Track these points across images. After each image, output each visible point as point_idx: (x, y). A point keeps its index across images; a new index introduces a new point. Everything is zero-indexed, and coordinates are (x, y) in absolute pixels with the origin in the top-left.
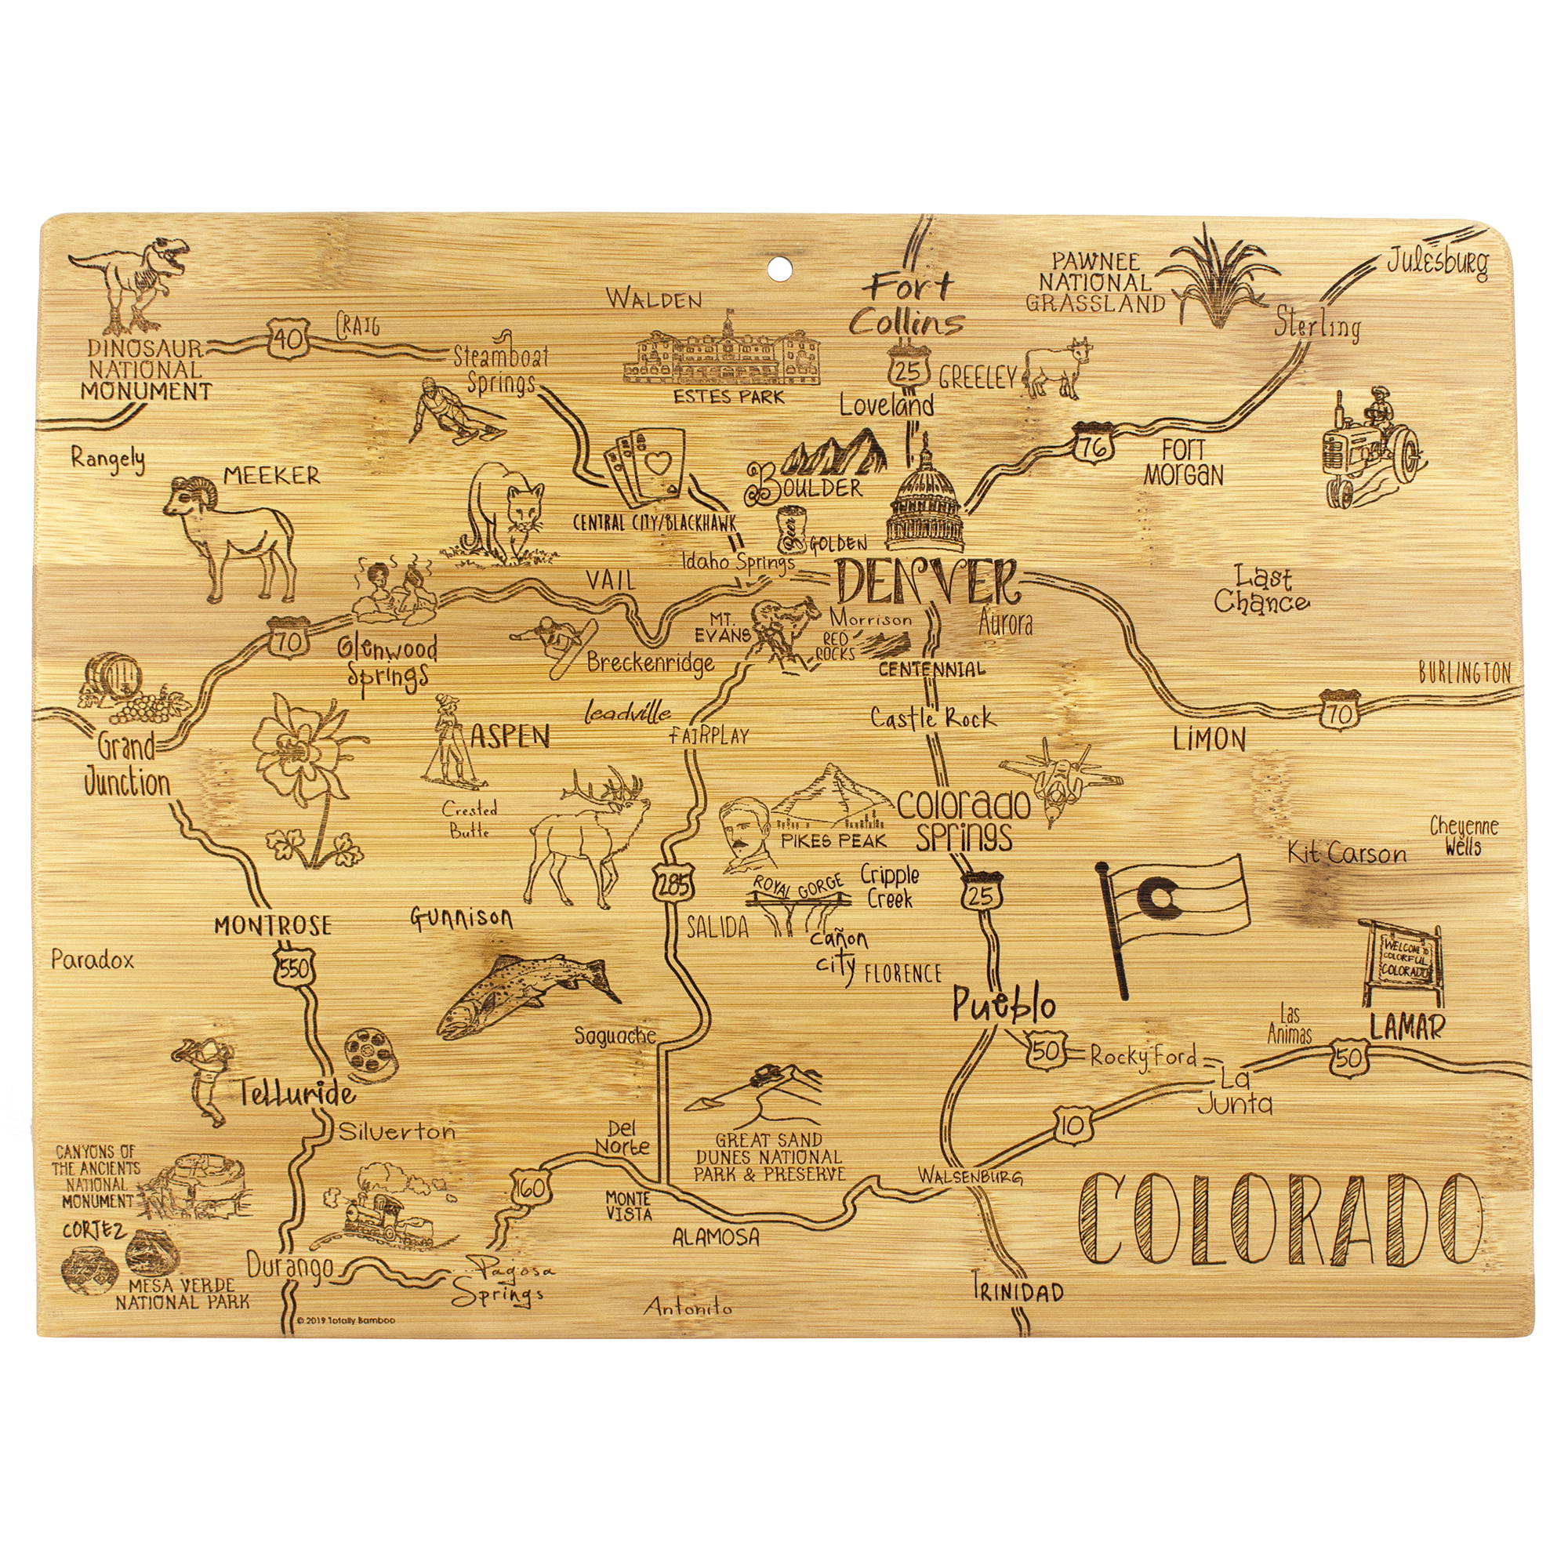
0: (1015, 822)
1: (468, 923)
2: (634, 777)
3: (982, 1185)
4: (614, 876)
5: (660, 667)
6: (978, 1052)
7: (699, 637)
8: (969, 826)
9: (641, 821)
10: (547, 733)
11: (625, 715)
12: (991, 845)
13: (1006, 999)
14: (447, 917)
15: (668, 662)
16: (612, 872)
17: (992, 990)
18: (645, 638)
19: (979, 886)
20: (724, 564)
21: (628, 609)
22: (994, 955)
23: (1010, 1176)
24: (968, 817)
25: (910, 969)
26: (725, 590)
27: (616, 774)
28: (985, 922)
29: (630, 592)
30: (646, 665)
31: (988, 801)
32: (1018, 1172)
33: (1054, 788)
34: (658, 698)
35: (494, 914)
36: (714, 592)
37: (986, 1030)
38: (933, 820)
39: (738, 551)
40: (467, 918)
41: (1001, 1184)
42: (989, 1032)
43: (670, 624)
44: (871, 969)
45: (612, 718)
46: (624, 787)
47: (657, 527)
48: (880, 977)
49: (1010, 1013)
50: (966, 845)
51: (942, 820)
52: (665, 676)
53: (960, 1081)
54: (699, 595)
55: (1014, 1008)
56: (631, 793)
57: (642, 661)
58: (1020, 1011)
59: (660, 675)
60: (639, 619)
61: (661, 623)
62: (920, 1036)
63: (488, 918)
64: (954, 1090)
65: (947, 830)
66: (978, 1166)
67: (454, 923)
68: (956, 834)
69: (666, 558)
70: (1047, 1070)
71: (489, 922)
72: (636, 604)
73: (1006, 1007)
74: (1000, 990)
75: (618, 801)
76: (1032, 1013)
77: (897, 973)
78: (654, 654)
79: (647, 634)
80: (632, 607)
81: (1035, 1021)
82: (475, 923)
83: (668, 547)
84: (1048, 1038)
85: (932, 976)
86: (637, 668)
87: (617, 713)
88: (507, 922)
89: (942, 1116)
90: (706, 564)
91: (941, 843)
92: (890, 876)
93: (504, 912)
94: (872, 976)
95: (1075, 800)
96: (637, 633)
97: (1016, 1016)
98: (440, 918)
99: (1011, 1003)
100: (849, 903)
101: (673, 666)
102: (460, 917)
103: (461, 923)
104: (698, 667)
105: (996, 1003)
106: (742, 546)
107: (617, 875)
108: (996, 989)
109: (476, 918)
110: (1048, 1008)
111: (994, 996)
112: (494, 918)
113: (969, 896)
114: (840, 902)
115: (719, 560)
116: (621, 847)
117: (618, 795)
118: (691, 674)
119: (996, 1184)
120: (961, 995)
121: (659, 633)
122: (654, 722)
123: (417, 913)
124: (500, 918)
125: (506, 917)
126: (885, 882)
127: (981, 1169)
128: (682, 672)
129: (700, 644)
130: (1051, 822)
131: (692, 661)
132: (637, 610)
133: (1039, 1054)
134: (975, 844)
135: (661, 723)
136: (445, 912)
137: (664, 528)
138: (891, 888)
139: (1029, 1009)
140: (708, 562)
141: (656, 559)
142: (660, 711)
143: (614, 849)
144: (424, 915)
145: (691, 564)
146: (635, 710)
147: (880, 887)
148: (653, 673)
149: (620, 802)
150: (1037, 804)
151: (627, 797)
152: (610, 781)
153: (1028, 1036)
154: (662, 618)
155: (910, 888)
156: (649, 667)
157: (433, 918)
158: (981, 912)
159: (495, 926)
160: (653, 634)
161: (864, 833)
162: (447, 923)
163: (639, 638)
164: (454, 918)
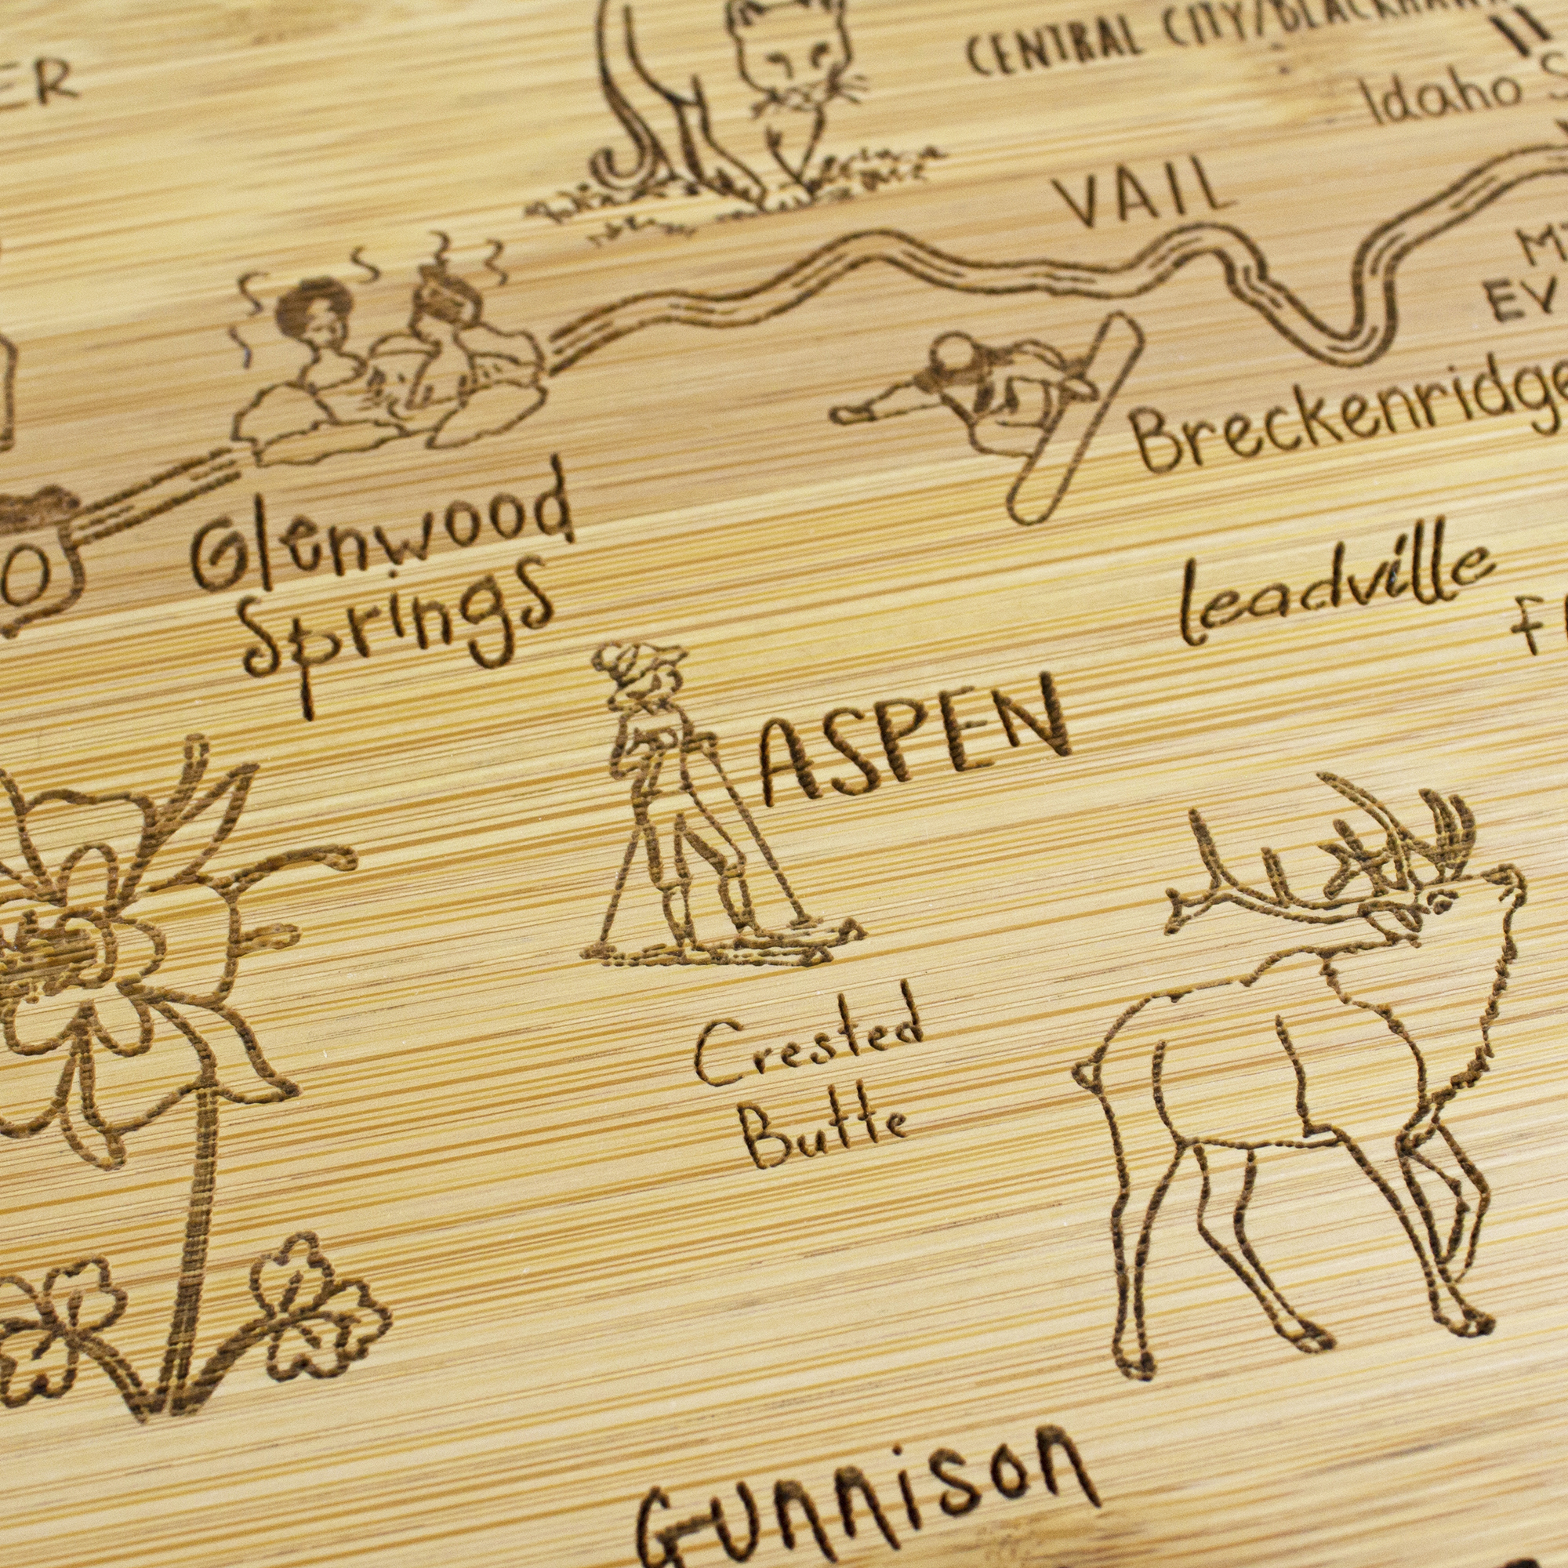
1: (898, 1519)
2: (1426, 795)
4: (1468, 1188)
5: (1401, 417)
7: (1505, 307)
9: (1510, 952)
10: (1051, 706)
11: (1325, 593)
14: (796, 1514)
15: (1424, 398)
16: (1456, 1172)
18: (1320, 342)
20: (1506, 92)
21: (1230, 268)
26: (1538, 161)
27: (1360, 798)
29: (1221, 217)
30: (1349, 423)
34: (1428, 515)
35: (1002, 1455)
36: (1505, 172)
39: (1538, 48)
40: (889, 1496)
43: (1389, 289)
45: (1283, 608)
46: (1400, 841)
47: (1249, 28)
52: (1426, 440)
54: (1455, 188)
56: (1439, 857)
57: (1331, 411)
59: (1407, 442)
60: (1278, 287)
61: (1358, 291)
63: (980, 1477)
67: (834, 1531)
69: (1304, 106)
71: (991, 1497)
72: (1253, 250)
75: (1395, 896)
78: (1368, 382)
79: (1321, 327)
80: (1242, 258)
82: (930, 1511)
83: (1304, 74)
86: (1320, 433)
87: (1296, 589)
88: (1067, 1480)
90: (1445, 102)
93: (1046, 1440)
96: (1284, 331)
98: (769, 1520)
101: (1445, 407)
102: (858, 1501)
103: (865, 1523)
104: (1532, 392)
106: (1544, 35)
107: (1479, 1182)
109: (928, 1488)
112: (1009, 1474)
115: (1486, 84)
116: (1461, 1065)
117: (1389, 871)
118: (1522, 418)
121: (1360, 318)
122: (1439, 594)
123: (659, 1520)
124: (1033, 1467)
125: (1059, 1458)
128: (1481, 421)
129: (1511, 326)
131: (1507, 377)
132: (1262, 266)
135: (1466, 595)
136: (783, 1495)
137: (1273, 27)
140: (1452, 93)
141: (1278, 113)
142: (1450, 555)
143: (1438, 1081)
144: (693, 1525)
145: (1396, 108)
146: (1360, 568)
148: (1384, 436)
149: (1406, 898)
151: (1426, 872)
152: (1343, 829)
154: (1357, 275)
156: (1364, 425)
157: (739, 1529)
159: (1016, 1509)
160: (1342, 322)
162: (804, 1536)
163: (1297, 342)
164: (828, 1508)
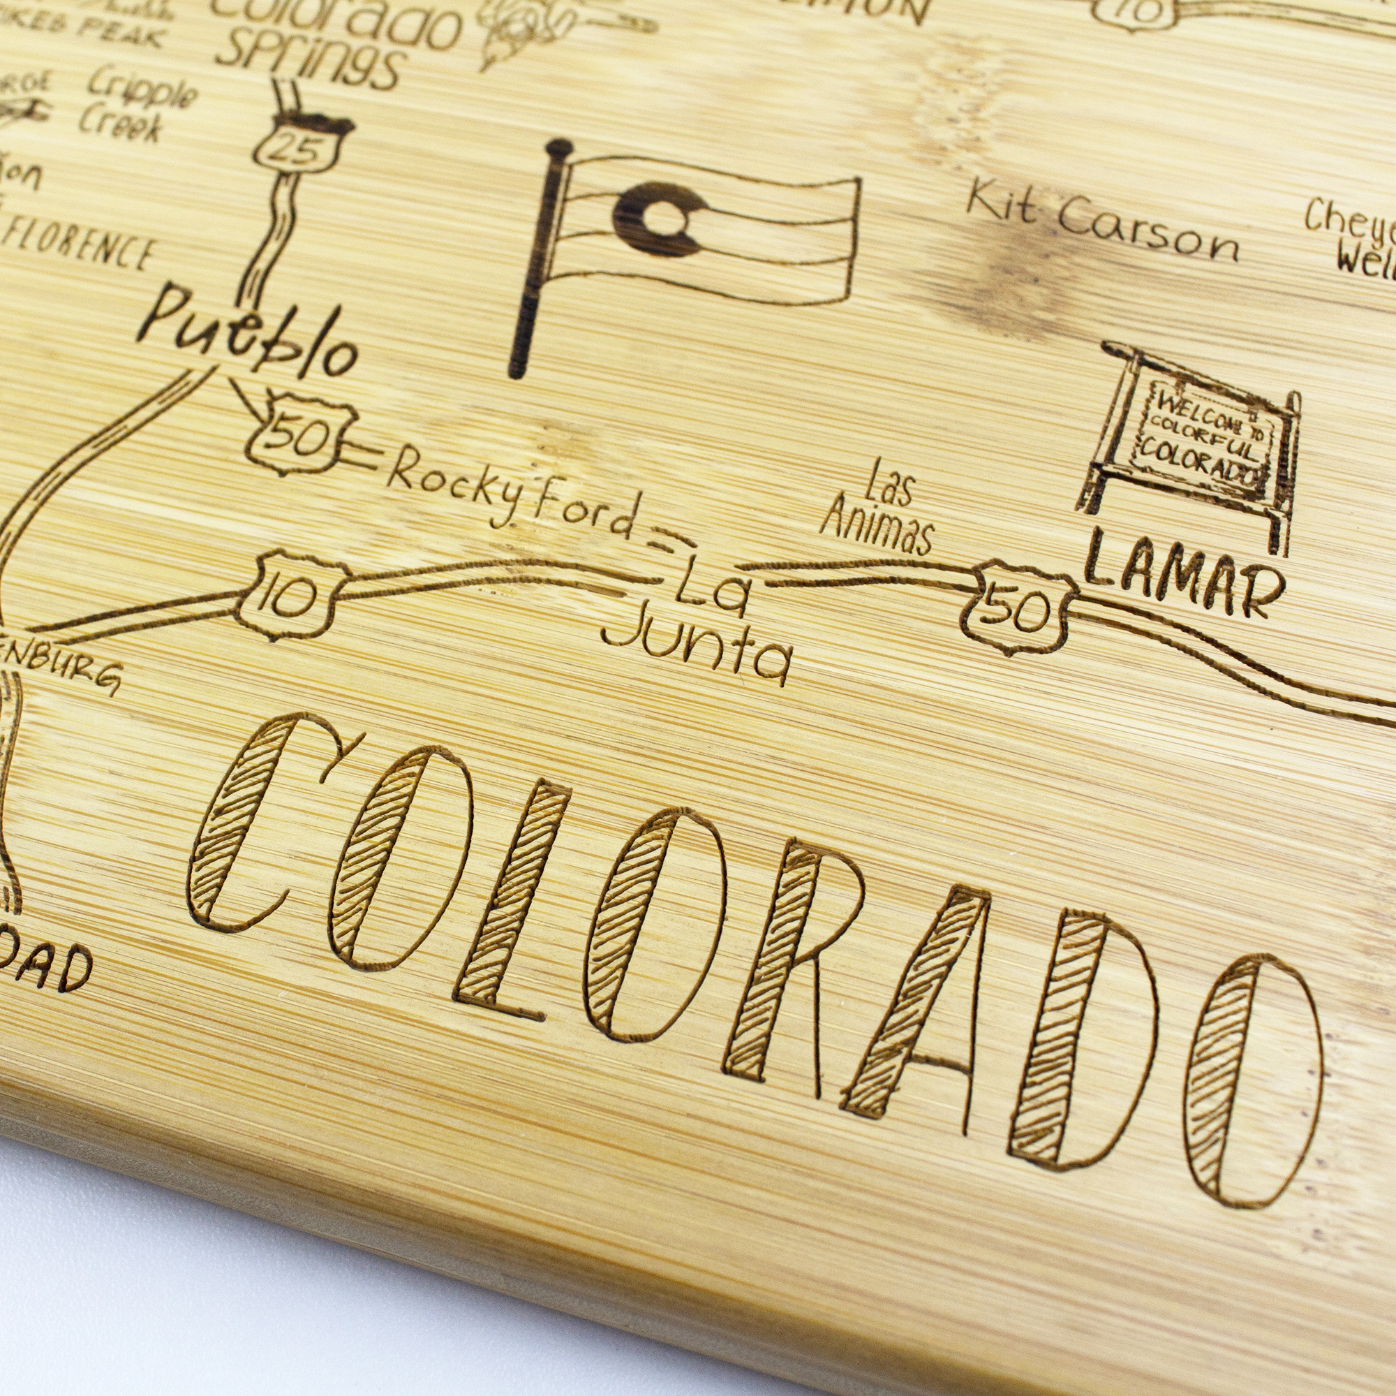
0: (420, 54)
3: (23, 671)
6: (155, 407)
8: (329, 44)
12: (354, 76)
13: (259, 325)
17: (238, 303)
19: (300, 134)
22: (273, 246)
23: (94, 670)
24: (335, 29)
25: (97, 239)
28: (284, 192)
31: (382, 16)
32: (118, 666)
33: (519, 16)
37: (189, 372)
38: (269, 24)
41: (66, 680)
42: (194, 377)
44: (23, 226)
48: (32, 241)
49: (257, 351)
50: (307, 69)
51: (286, 28)
53: (87, 452)
55: (268, 346)
58: (277, 351)
62: (52, 354)
64: (65, 468)
65: (284, 43)
66: (34, 630)
68: (298, 52)
70: (282, 473)
73: (253, 339)
74: (256, 306)
76: (300, 361)
77: (67, 240)
81: (302, 375)
84: (311, 412)
85: (131, 257)
89: (13, 512)
91: (263, 61)
92: (142, 91)
94: (16, 238)
95: (551, 39)
97: (265, 358)
99: (266, 334)
100: (44, 118)
105: (235, 328)
108: (247, 304)
110: (338, 361)
111: (237, 316)
113: (270, 148)
114: (29, 113)
119: (55, 678)
120: (173, 299)
126: (128, 97)
127: (40, 637)
130: (489, 62)
133: (281, 438)
134: (326, 70)
138: (135, 110)
139: (298, 353)
147: (115, 104)
150: (474, 33)
153: (272, 399)
155: (169, 114)
158: (283, 175)
161: (130, 24)
